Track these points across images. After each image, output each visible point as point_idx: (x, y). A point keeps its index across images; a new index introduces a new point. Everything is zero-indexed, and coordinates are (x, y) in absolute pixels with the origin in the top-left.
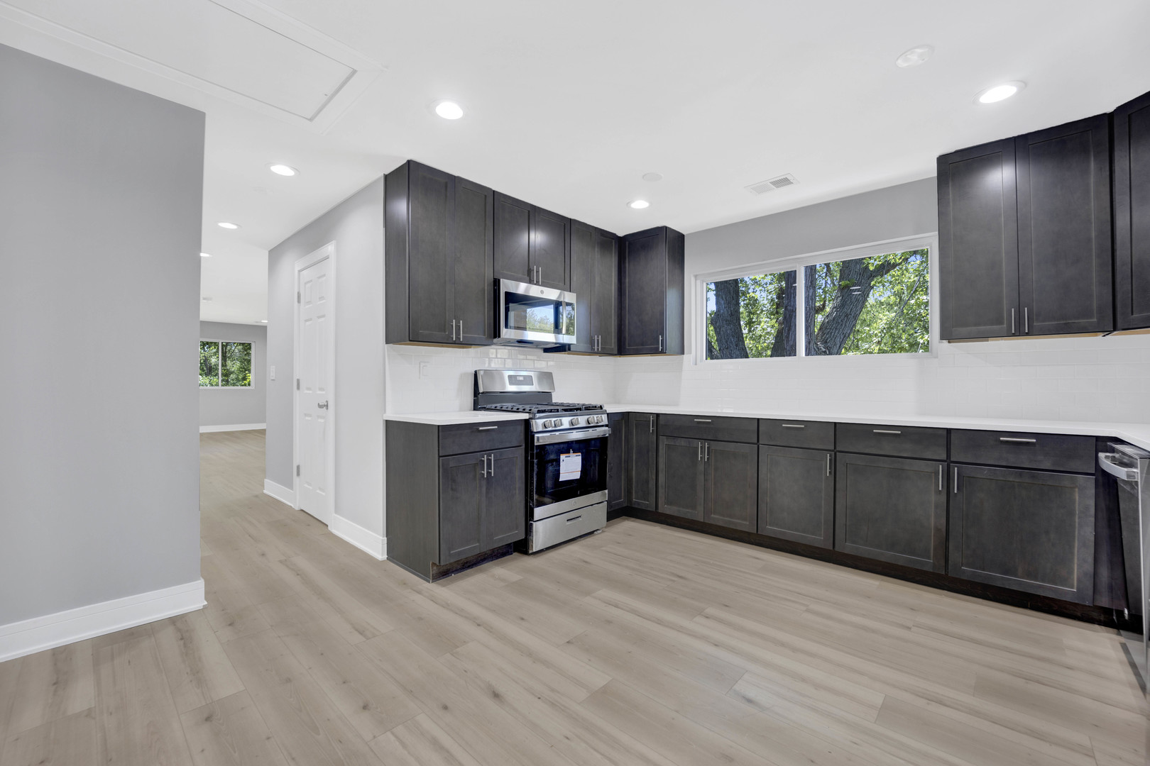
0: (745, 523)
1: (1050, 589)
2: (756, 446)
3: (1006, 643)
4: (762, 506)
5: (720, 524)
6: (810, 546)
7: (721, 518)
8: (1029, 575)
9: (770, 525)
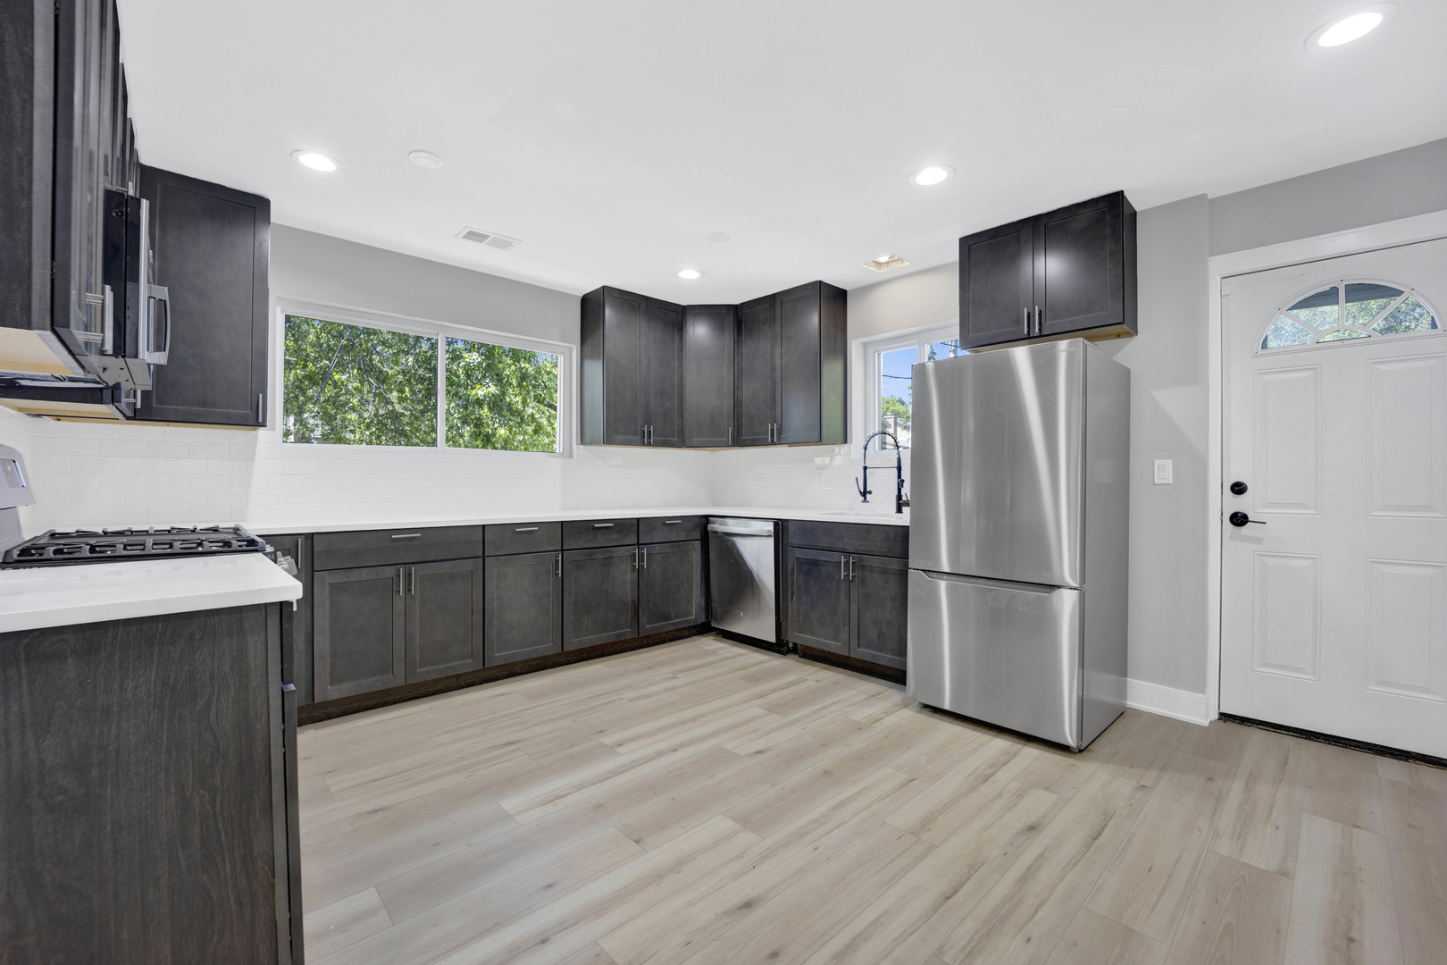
0: (467, 661)
1: (685, 621)
2: (481, 559)
3: (695, 663)
4: (492, 633)
5: (434, 676)
6: (527, 661)
7: (433, 668)
8: (677, 616)
9: (499, 651)
